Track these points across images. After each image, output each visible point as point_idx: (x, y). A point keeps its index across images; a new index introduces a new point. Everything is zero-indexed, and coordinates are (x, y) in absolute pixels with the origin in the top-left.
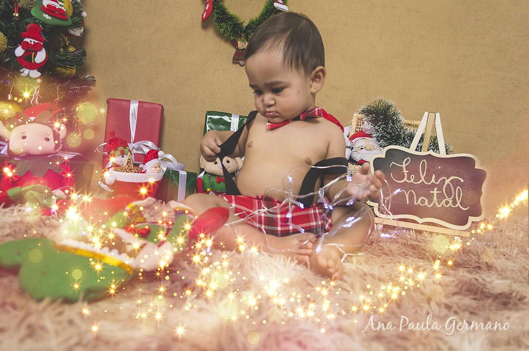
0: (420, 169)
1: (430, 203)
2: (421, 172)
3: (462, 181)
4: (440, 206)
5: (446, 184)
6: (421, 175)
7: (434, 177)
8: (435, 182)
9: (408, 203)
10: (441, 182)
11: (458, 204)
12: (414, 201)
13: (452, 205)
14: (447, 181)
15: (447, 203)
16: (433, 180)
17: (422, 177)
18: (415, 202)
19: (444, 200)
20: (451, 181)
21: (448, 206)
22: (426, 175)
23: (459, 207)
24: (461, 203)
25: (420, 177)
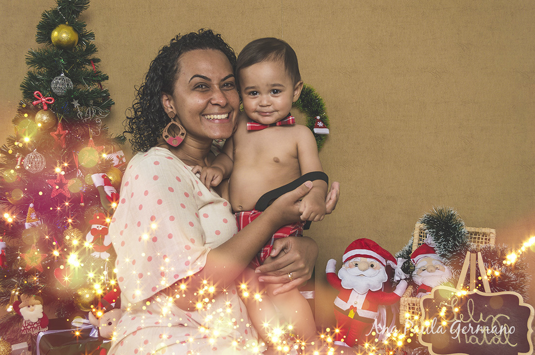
0: (468, 308)
1: (480, 340)
2: (469, 312)
3: (508, 318)
4: (490, 343)
5: (494, 321)
6: (470, 315)
7: (481, 315)
8: (483, 321)
9: (460, 342)
10: (489, 320)
11: (507, 341)
12: (465, 340)
13: (501, 343)
14: (495, 319)
15: (496, 340)
16: (481, 319)
17: (471, 316)
18: (467, 341)
19: (494, 338)
20: (499, 319)
21: (498, 343)
22: (474, 314)
23: (507, 343)
24: (509, 340)
25: (469, 316)
